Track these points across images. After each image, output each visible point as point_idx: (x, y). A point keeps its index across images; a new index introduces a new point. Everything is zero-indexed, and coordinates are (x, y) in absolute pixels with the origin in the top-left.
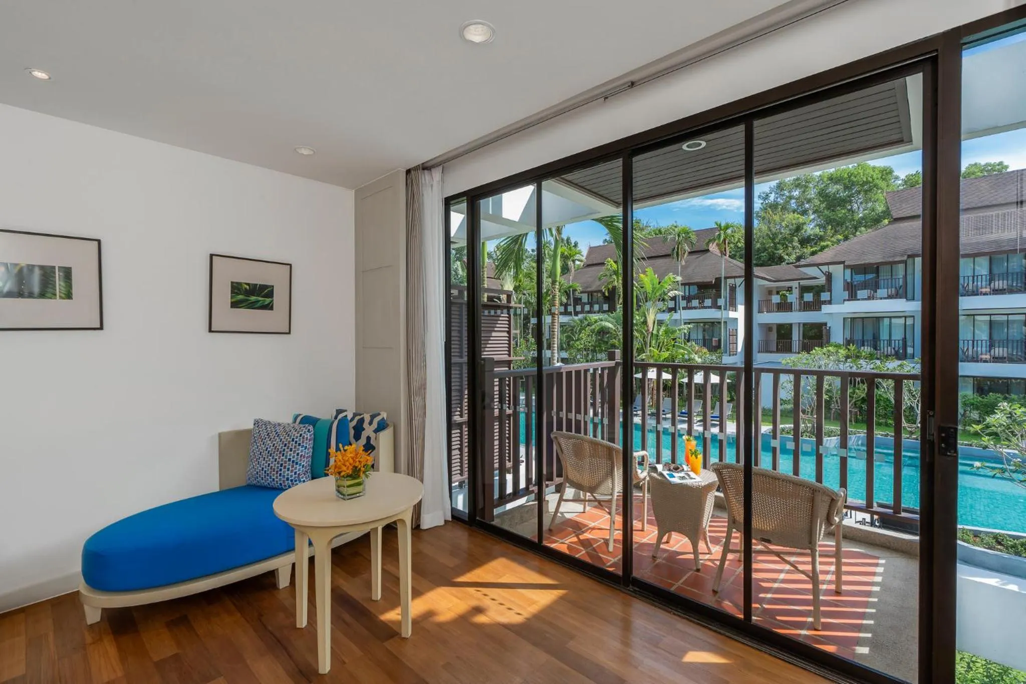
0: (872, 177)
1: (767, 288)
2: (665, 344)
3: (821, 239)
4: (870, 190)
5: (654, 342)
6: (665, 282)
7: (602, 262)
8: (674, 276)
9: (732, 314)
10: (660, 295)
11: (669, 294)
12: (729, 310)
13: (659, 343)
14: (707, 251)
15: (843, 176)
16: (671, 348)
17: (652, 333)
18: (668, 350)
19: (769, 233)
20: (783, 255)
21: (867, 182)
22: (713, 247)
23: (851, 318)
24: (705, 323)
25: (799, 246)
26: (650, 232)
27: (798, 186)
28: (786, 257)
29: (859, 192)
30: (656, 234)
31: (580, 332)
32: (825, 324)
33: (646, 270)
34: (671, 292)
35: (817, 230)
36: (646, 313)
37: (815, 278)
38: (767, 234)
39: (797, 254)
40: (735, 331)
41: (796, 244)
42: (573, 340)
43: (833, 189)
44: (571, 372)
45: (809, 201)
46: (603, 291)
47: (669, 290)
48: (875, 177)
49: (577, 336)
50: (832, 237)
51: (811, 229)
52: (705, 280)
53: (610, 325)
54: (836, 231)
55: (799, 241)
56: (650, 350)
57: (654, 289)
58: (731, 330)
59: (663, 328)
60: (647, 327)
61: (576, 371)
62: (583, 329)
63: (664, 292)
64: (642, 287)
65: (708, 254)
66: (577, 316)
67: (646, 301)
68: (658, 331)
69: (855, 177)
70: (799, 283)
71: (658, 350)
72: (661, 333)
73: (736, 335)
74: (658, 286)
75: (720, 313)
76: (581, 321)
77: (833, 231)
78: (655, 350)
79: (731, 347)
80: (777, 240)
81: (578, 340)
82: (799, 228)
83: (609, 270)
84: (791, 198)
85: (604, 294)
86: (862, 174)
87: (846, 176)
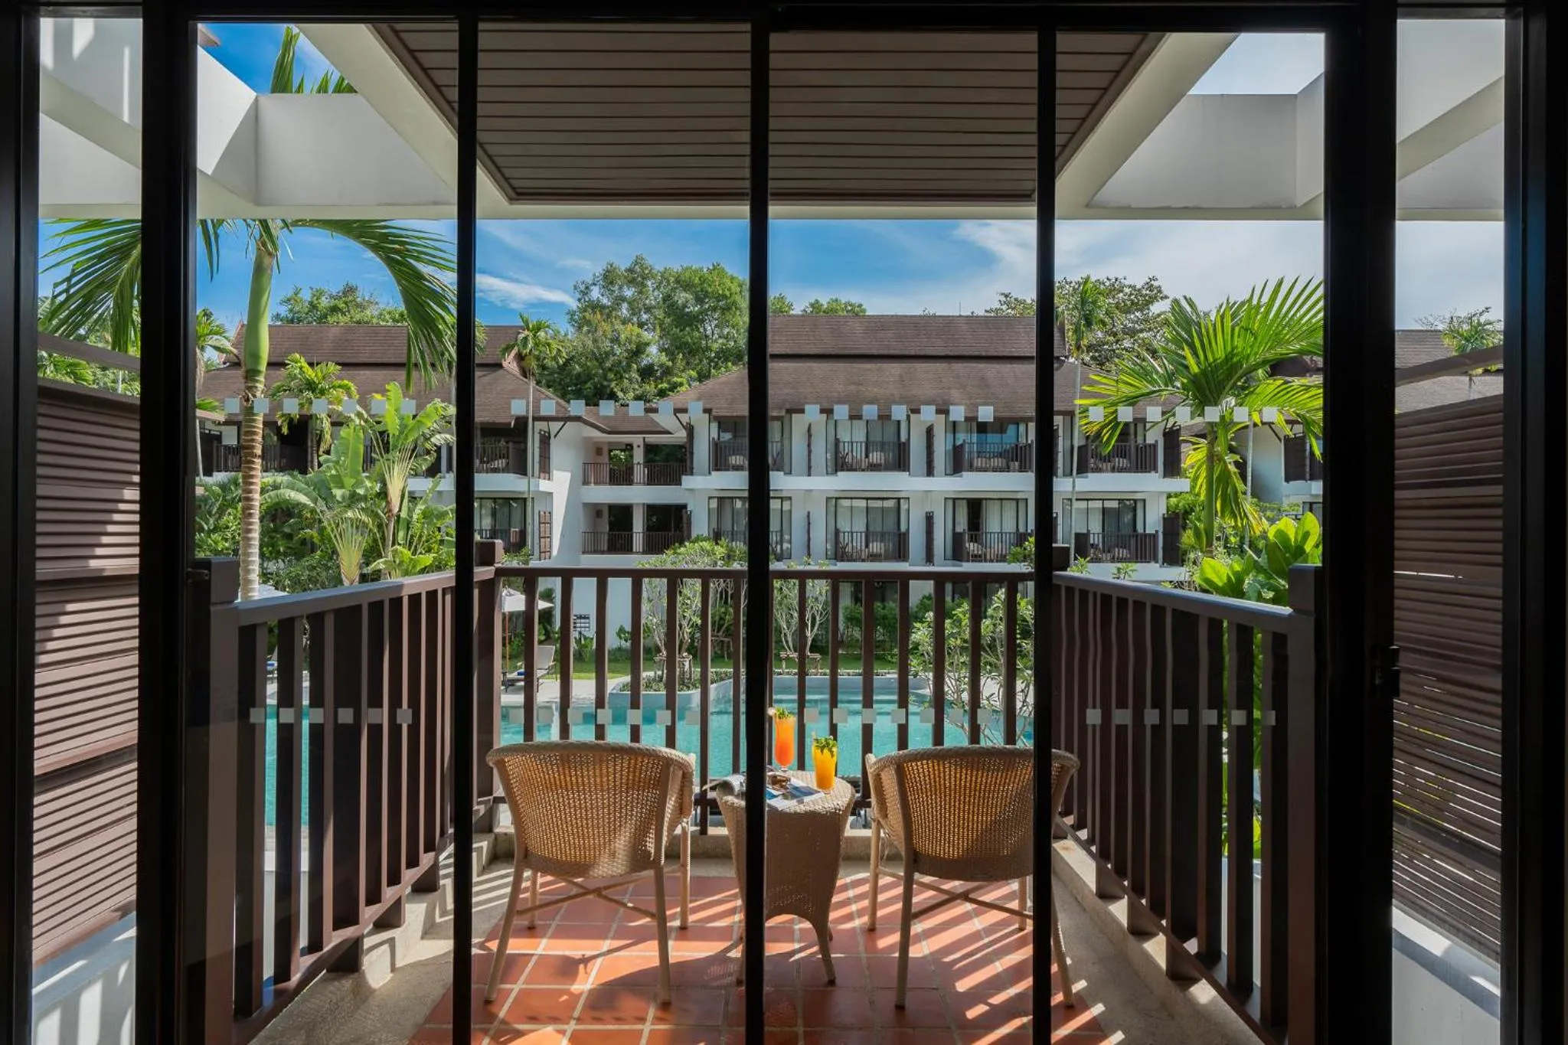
0: (729, 289)
1: (595, 443)
2: (424, 539)
3: (667, 372)
4: (729, 309)
5: (401, 534)
6: (428, 416)
7: (280, 360)
8: (443, 405)
9: (544, 485)
10: (416, 442)
11: (432, 440)
12: (539, 478)
13: (412, 536)
14: (499, 366)
15: (694, 280)
16: (436, 546)
17: (398, 517)
18: (429, 550)
19: (595, 350)
20: (615, 390)
21: (725, 297)
22: (510, 363)
23: (718, 498)
24: (495, 499)
25: (640, 379)
26: (381, 314)
27: (632, 282)
28: (620, 394)
29: (714, 309)
30: (394, 320)
31: (221, 511)
32: (685, 506)
33: (387, 387)
34: (438, 436)
35: (664, 358)
36: (387, 477)
37: (668, 433)
38: (593, 351)
39: (637, 392)
40: (547, 514)
41: (635, 375)
42: (202, 530)
43: (682, 297)
44: (359, 607)
45: (648, 309)
46: (279, 423)
47: (434, 433)
48: (733, 290)
49: (211, 521)
50: (683, 371)
51: (654, 354)
52: (498, 420)
53: (303, 499)
54: (688, 363)
55: (638, 371)
56: (395, 552)
57: (403, 427)
58: (542, 513)
59: (420, 507)
60: (388, 503)
61: (372, 605)
62: (229, 506)
63: (424, 435)
64: (378, 423)
65: (501, 372)
66: (210, 475)
67: (387, 451)
68: (410, 511)
69: (710, 286)
70: (644, 438)
71: (409, 550)
72: (415, 517)
73: (550, 523)
74: (411, 423)
75: (526, 480)
76: (224, 487)
77: (684, 363)
78: (405, 551)
79: (542, 544)
80: (608, 364)
81: (216, 529)
82: (639, 350)
83: (295, 377)
84: (623, 299)
85: (279, 429)
86: (717, 283)
87: (697, 280)
